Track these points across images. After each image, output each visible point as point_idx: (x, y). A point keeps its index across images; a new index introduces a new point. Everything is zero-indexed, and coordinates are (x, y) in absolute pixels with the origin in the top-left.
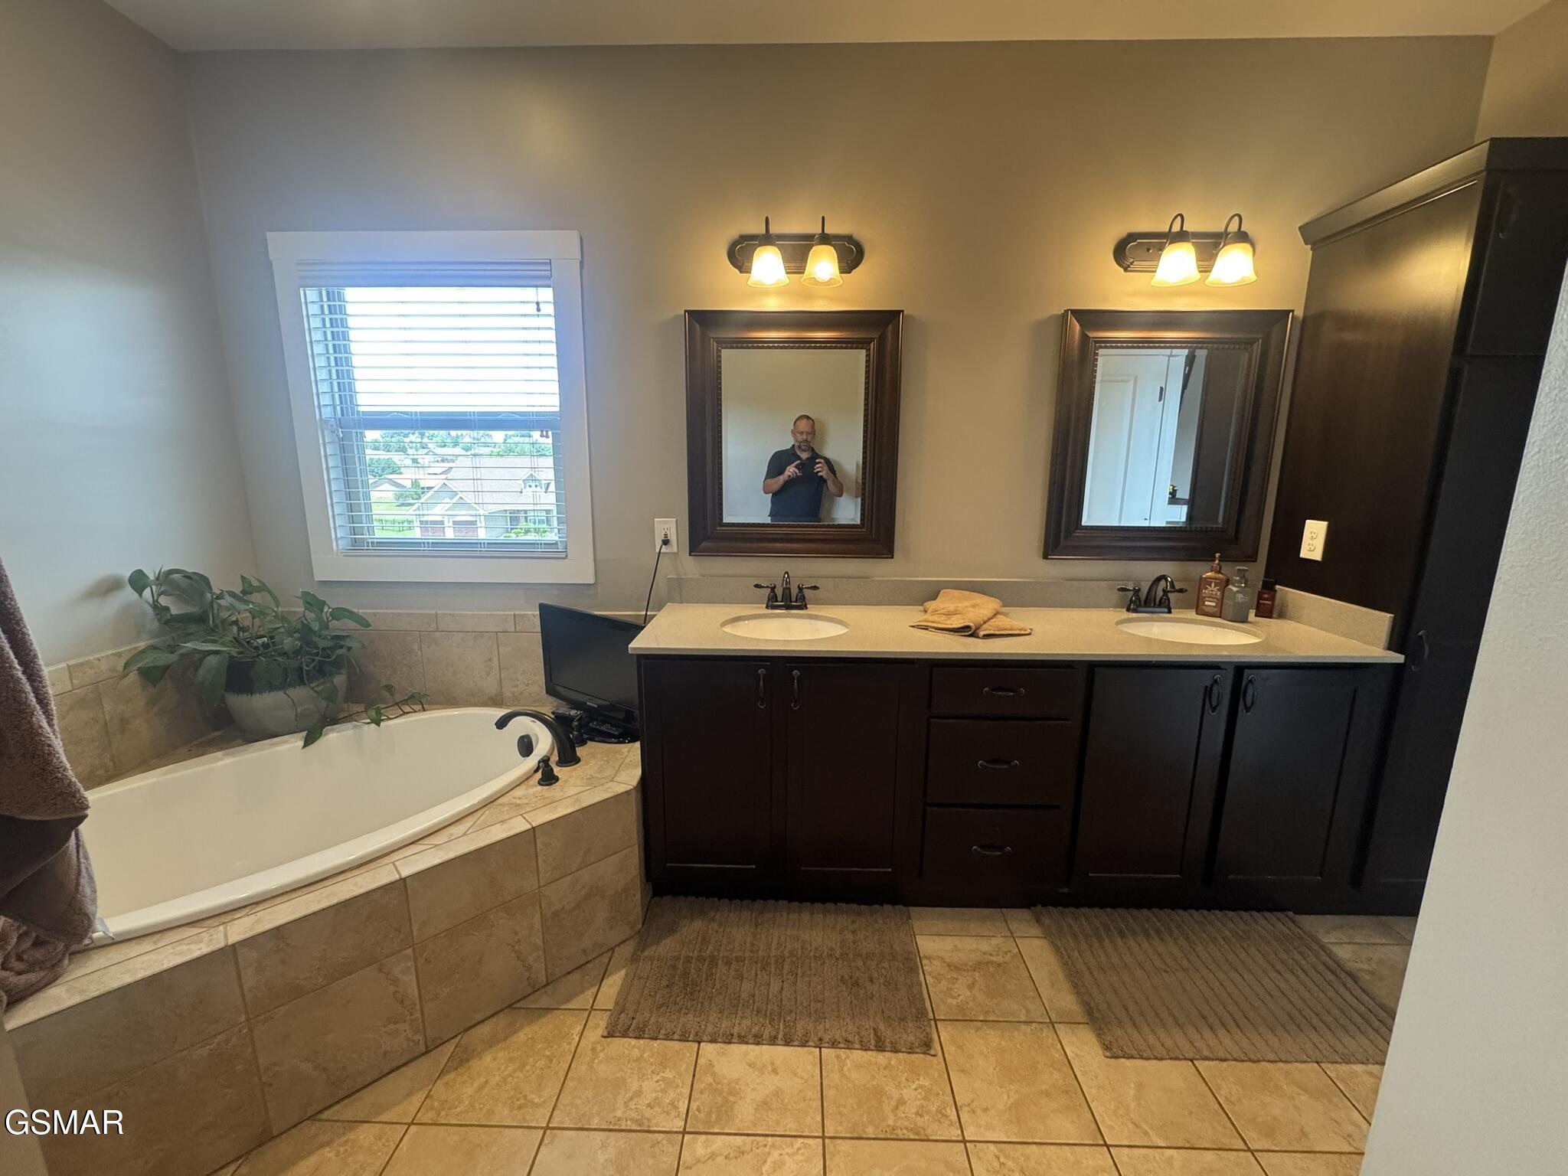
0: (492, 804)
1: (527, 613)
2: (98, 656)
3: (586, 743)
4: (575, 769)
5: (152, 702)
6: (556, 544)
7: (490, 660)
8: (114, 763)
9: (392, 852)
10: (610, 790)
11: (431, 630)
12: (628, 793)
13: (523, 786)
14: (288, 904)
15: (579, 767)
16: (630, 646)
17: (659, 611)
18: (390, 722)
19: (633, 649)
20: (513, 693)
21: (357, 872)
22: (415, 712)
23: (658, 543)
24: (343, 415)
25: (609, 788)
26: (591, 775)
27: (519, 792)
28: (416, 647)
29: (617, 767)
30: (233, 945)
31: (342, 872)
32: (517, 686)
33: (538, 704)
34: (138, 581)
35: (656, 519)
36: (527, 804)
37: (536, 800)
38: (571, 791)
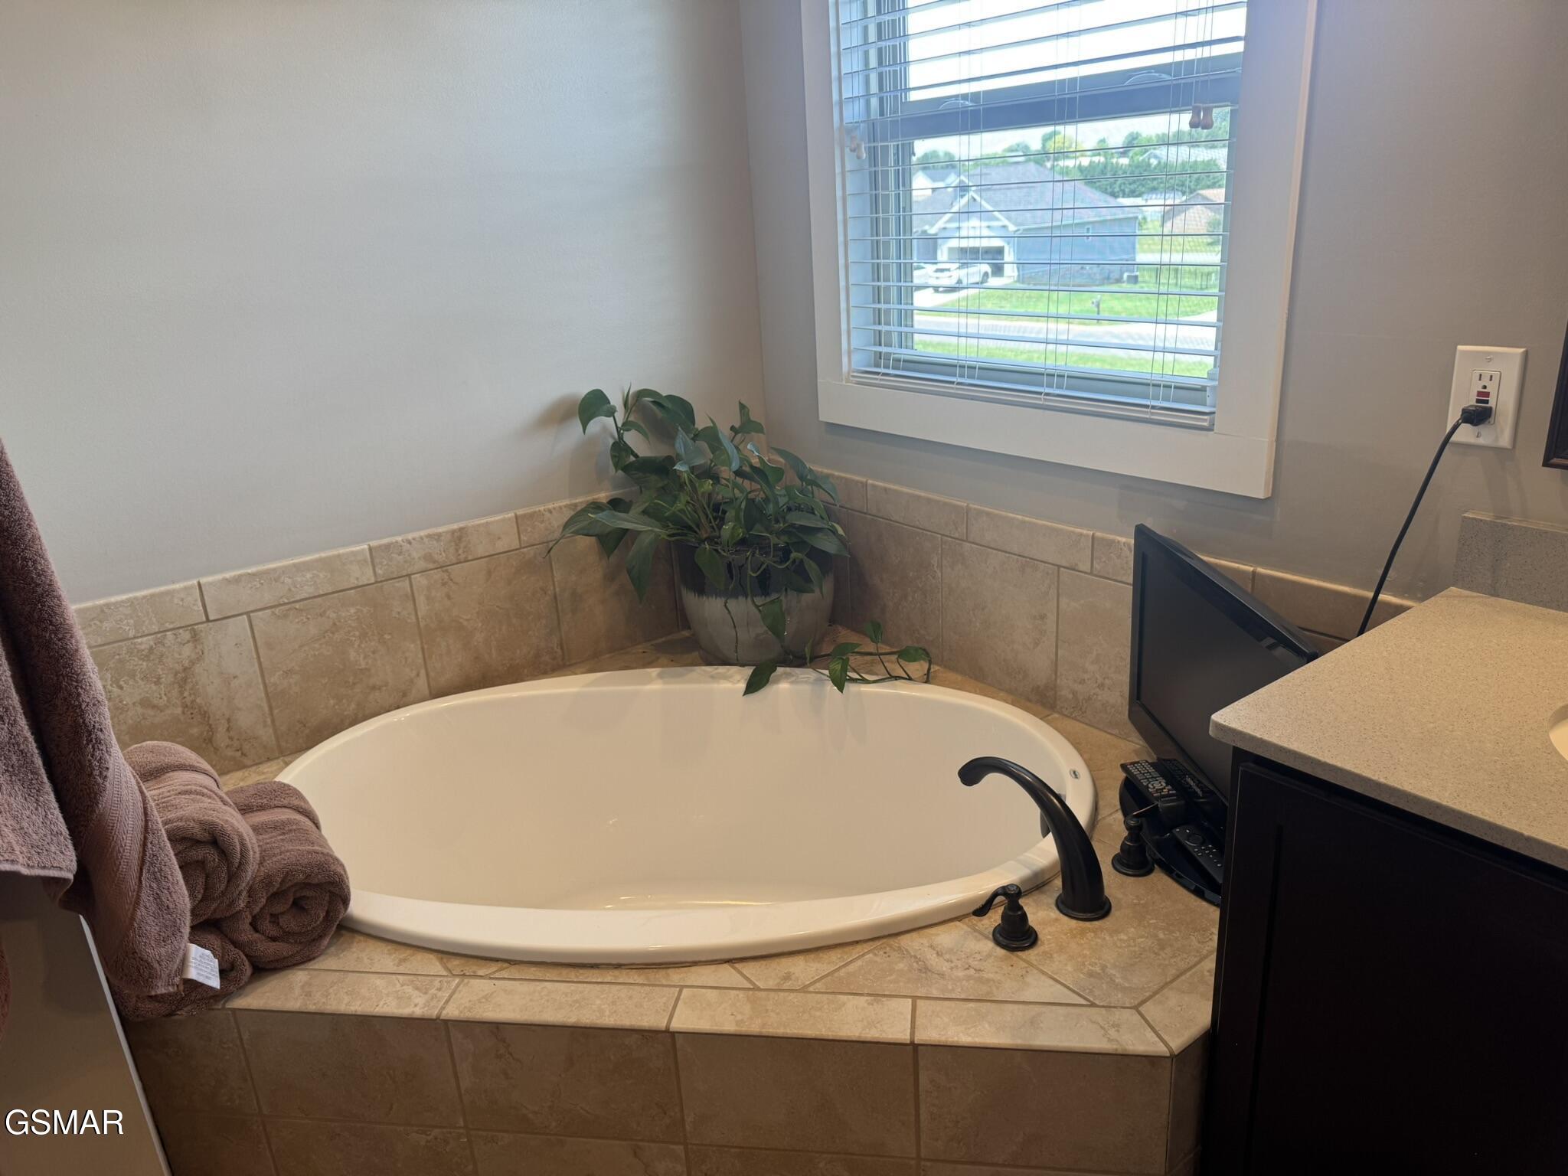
0: (891, 941)
1: (1119, 538)
2: (551, 506)
3: (1150, 872)
4: (1083, 933)
5: (610, 577)
6: (1203, 389)
7: (1043, 617)
8: (562, 648)
9: (695, 964)
10: (1112, 1033)
11: (957, 535)
12: (1152, 1060)
13: (961, 927)
14: (532, 986)
15: (1094, 931)
16: (1215, 717)
17: (1422, 600)
18: (865, 688)
19: (1218, 726)
20: (1074, 693)
21: (635, 977)
22: (910, 679)
23: (1454, 415)
24: (882, 113)
25: (1117, 1026)
26: (1104, 968)
27: (947, 937)
28: (935, 561)
29: (1173, 971)
30: (446, 1022)
31: (618, 966)
32: (1082, 682)
33: (1116, 731)
34: (593, 405)
35: (1460, 347)
36: (942, 975)
37: (961, 974)
38: (1040, 988)
